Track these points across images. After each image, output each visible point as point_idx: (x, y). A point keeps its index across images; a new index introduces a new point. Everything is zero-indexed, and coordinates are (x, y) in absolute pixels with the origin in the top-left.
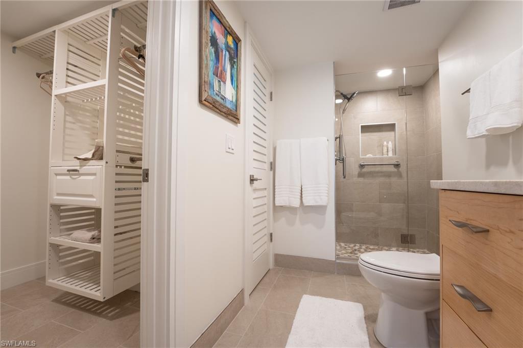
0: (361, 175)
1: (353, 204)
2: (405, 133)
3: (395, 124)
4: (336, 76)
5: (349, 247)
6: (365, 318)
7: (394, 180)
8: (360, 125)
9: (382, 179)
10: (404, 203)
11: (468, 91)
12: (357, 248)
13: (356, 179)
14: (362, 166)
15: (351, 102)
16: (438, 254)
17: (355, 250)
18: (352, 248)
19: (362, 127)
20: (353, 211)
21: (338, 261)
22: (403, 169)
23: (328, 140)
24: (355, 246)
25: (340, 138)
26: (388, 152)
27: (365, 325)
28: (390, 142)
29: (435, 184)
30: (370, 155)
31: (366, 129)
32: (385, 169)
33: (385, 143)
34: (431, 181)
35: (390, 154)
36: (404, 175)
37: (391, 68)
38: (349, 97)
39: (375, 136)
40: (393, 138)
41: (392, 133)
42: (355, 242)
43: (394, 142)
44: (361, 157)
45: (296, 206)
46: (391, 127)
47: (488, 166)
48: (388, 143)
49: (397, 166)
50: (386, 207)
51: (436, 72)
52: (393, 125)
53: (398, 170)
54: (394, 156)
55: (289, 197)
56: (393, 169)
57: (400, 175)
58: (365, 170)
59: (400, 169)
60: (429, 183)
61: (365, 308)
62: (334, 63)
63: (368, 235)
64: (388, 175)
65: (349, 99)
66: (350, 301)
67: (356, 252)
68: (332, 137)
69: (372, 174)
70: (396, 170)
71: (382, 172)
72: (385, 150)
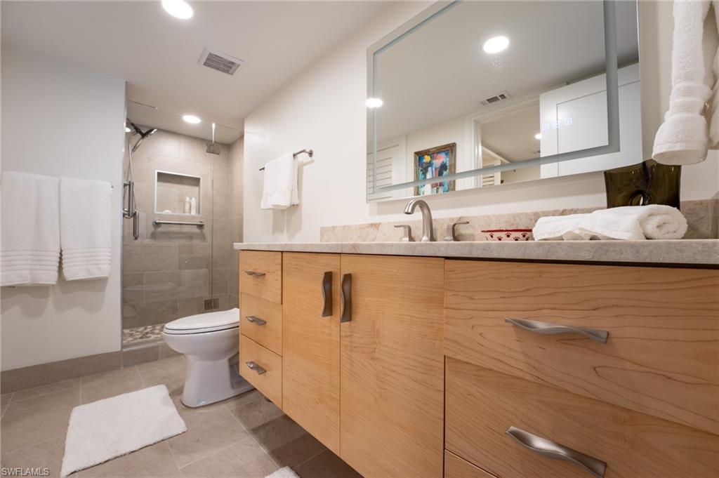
0: (153, 236)
1: (143, 275)
2: (210, 191)
3: (199, 179)
4: (129, 101)
5: (137, 332)
6: (170, 395)
7: (196, 242)
8: (157, 171)
9: (184, 242)
10: (207, 268)
11: (263, 169)
12: (148, 330)
13: (148, 241)
14: (157, 225)
15: (146, 139)
16: (238, 307)
17: (147, 333)
18: (141, 332)
19: (159, 174)
20: (143, 284)
21: (125, 350)
22: (206, 230)
23: (112, 187)
24: (146, 329)
25: (129, 185)
26: (190, 209)
27: (171, 401)
28: (193, 199)
29: (237, 246)
30: (168, 211)
31: (162, 177)
32: (186, 229)
33: (188, 199)
34: (235, 244)
35: (193, 212)
36: (208, 236)
37: (199, 117)
38: (144, 132)
39: (175, 188)
40: (197, 193)
41: (196, 189)
42: (145, 325)
43: (197, 199)
44: (156, 212)
45: (51, 283)
46: (195, 181)
47: (274, 232)
48: (191, 199)
49: (201, 226)
50: (187, 274)
51: (242, 137)
52: (198, 180)
53: (201, 231)
54: (198, 215)
55: (32, 270)
56: (196, 230)
57: (203, 237)
58: (160, 229)
59: (204, 230)
60: (232, 246)
61: (168, 387)
62: (126, 82)
63: (164, 311)
64: (190, 237)
65: (144, 135)
66: (149, 386)
67: (148, 335)
68: (119, 182)
69: (167, 235)
70: (198, 231)
71: (182, 233)
72: (187, 208)
